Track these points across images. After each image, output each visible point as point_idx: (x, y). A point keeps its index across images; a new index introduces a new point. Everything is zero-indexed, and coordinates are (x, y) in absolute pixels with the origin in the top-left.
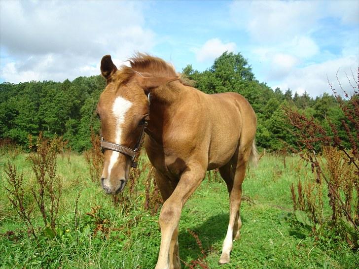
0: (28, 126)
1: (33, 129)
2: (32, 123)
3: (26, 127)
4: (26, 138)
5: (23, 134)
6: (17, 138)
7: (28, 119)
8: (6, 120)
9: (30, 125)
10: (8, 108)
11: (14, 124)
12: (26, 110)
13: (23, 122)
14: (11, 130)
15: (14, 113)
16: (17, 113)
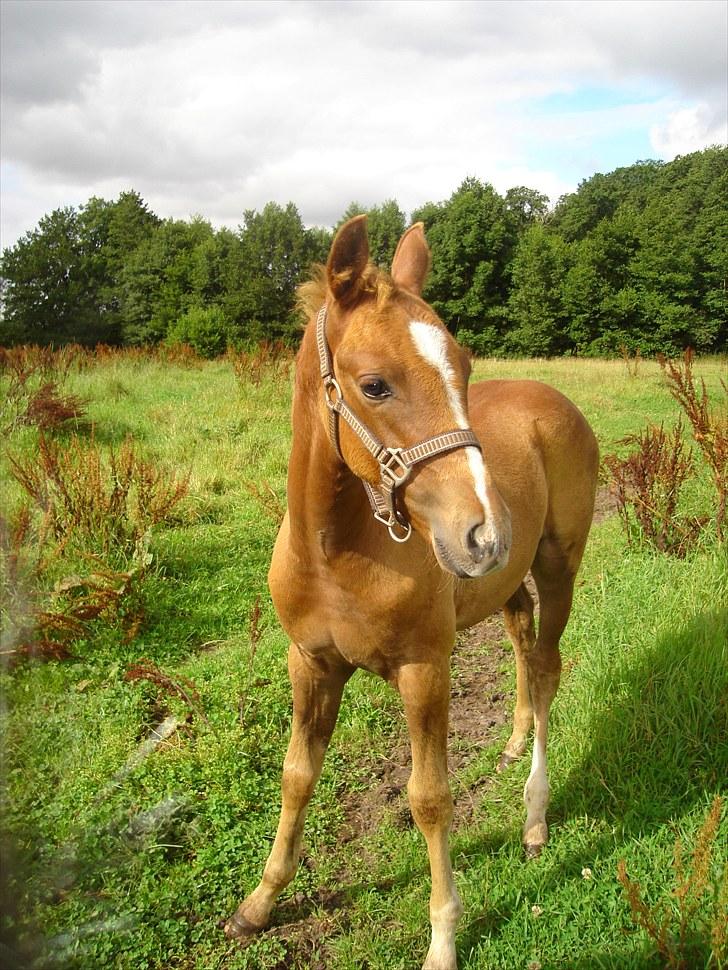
0: (662, 278)
1: (678, 288)
2: (676, 269)
3: (659, 283)
4: (658, 312)
5: (652, 300)
6: (637, 312)
7: (662, 259)
8: (609, 267)
9: (668, 276)
10: (611, 235)
11: (628, 274)
12: (657, 235)
13: (650, 269)
14: (622, 293)
15: (629, 246)
16: (636, 246)
